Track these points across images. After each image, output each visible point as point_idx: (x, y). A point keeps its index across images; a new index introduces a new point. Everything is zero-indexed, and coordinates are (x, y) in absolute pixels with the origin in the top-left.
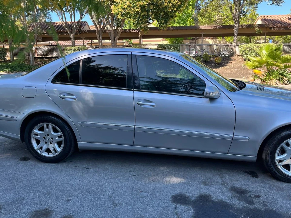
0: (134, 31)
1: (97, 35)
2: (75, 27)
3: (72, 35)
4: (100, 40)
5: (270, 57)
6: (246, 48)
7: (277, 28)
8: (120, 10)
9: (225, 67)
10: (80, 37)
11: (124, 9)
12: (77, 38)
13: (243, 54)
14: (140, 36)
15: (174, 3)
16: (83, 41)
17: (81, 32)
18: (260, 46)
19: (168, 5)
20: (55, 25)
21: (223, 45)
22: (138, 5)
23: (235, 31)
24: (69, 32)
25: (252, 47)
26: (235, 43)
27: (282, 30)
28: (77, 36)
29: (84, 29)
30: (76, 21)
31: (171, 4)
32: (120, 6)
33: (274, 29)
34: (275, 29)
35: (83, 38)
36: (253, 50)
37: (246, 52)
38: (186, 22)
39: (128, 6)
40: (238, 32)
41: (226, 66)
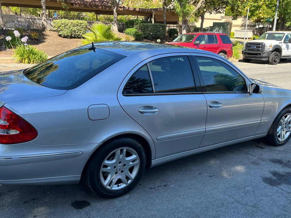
5: (104, 37)
6: (61, 24)
7: (78, 5)
9: (45, 44)
13: (59, 30)
18: (74, 23)
21: (29, 17)
23: (43, 3)
25: (67, 23)
26: (44, 17)
27: (82, 7)
33: (75, 5)
34: (77, 5)
36: (68, 26)
37: (62, 28)
40: (46, 5)
41: (45, 42)
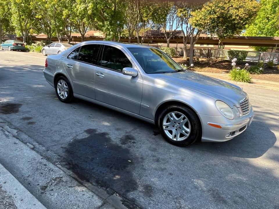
0: (215, 39)
1: (183, 40)
2: (171, 34)
3: (168, 39)
4: (185, 44)
8: (194, 22)
10: (175, 41)
11: (197, 21)
12: (171, 42)
14: (219, 43)
15: (241, 17)
16: (177, 45)
17: (176, 37)
19: (236, 18)
20: (161, 33)
22: (209, 18)
24: (166, 37)
28: (172, 40)
29: (179, 36)
30: (173, 30)
31: (238, 17)
32: (194, 18)
35: (177, 42)
38: (273, 34)
39: (201, 18)
